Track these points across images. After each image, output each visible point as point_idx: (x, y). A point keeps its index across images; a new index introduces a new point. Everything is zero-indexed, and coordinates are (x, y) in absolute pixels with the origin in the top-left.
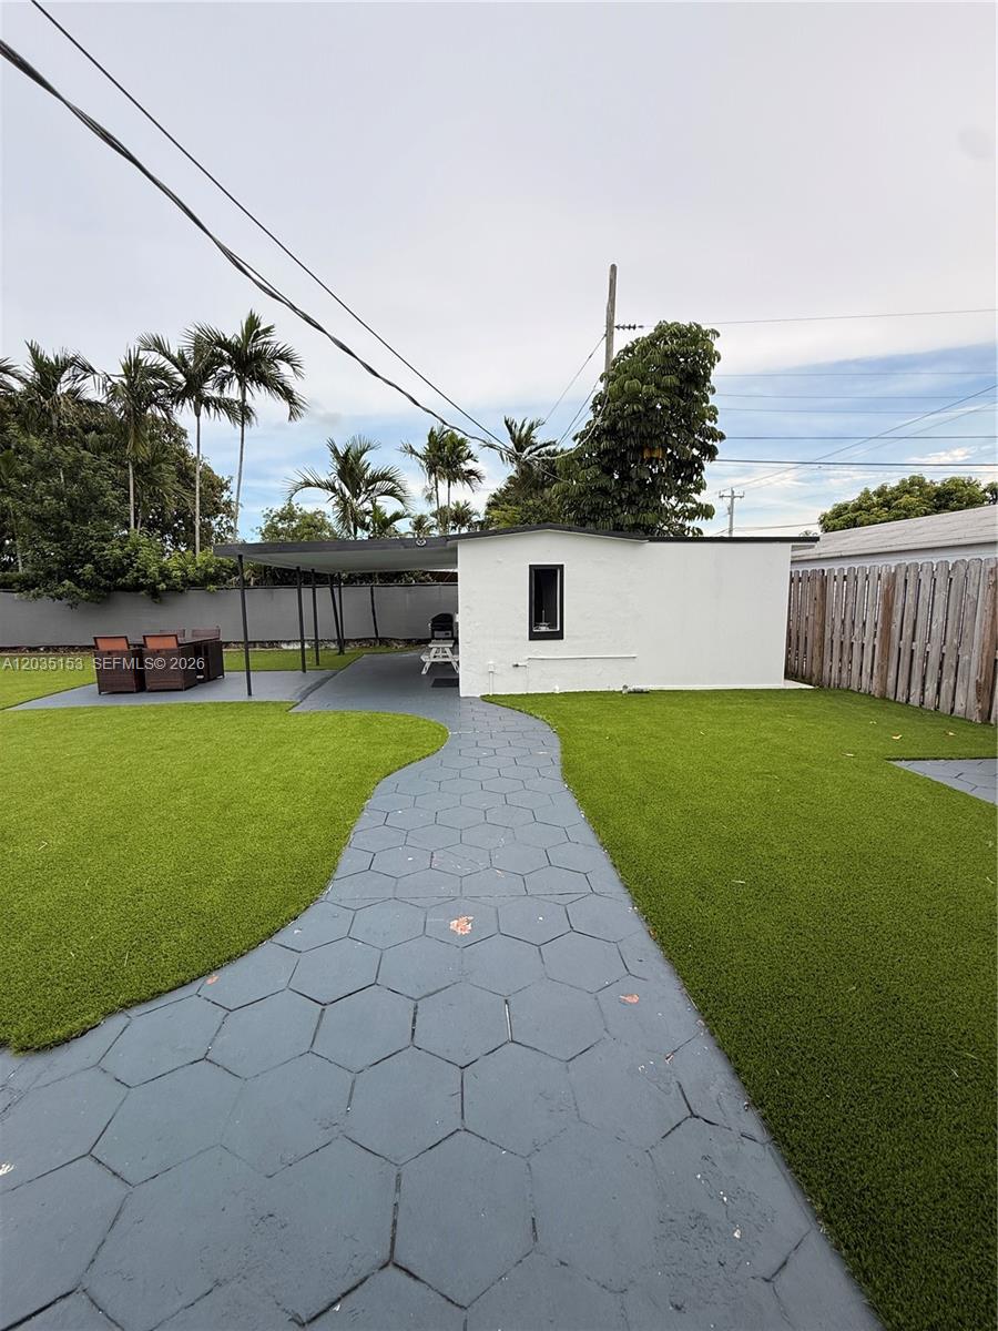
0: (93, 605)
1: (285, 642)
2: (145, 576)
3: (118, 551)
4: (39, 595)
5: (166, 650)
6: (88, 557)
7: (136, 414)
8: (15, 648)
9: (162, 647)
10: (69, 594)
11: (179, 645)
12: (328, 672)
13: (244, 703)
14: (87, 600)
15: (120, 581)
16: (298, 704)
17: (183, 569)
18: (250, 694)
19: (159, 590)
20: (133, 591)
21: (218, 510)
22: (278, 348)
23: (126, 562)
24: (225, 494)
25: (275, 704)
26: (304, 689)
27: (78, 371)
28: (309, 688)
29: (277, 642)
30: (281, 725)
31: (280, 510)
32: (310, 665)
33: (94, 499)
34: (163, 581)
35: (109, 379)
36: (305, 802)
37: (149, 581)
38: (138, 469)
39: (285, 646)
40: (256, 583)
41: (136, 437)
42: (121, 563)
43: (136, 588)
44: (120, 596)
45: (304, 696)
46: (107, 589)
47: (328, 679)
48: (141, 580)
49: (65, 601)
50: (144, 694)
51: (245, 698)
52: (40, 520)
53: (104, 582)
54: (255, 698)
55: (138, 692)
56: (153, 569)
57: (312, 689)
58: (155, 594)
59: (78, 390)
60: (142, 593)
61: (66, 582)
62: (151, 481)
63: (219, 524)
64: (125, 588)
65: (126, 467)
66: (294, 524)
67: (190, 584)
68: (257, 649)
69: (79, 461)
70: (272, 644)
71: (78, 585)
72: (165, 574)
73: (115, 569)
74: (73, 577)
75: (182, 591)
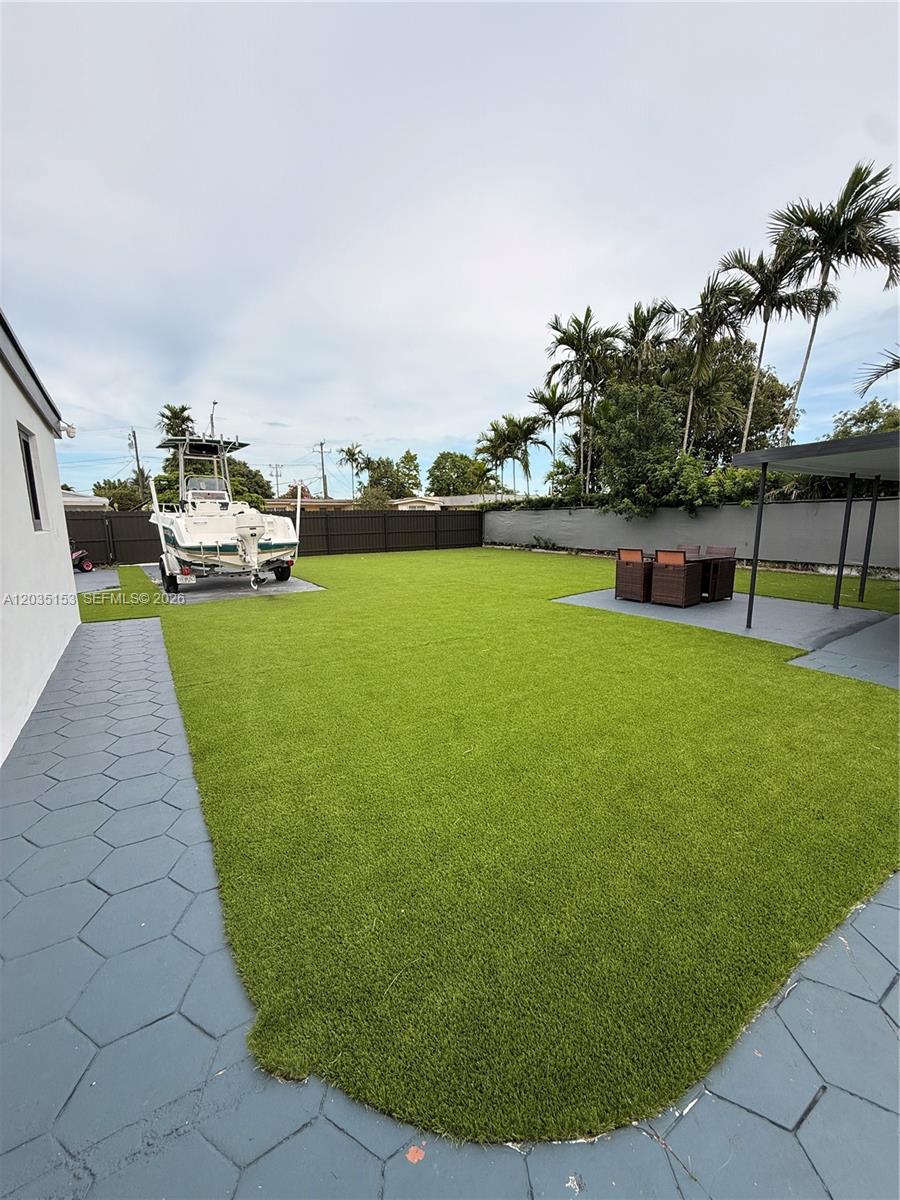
0: (642, 519)
1: (824, 565)
2: (686, 493)
3: (666, 471)
4: (607, 511)
5: (674, 566)
6: (644, 479)
7: (704, 341)
8: (590, 550)
9: (671, 563)
10: (627, 509)
11: (686, 562)
12: (874, 614)
13: (736, 636)
14: (638, 514)
15: (665, 497)
16: (806, 654)
17: (721, 484)
18: (749, 626)
19: (697, 506)
20: (672, 506)
21: (775, 421)
22: (888, 196)
23: (671, 480)
24: (788, 403)
25: (774, 646)
26: (824, 633)
27: (664, 315)
28: (832, 633)
29: (813, 565)
30: (767, 681)
31: (857, 410)
32: (847, 599)
33: (656, 427)
34: (701, 496)
35: (687, 314)
36: (736, 842)
37: (688, 497)
38: (699, 393)
39: (823, 570)
40: (799, 496)
41: (701, 362)
42: (668, 482)
43: (678, 503)
44: (664, 511)
45: (821, 644)
46: (655, 506)
47: (869, 624)
48: (681, 496)
49: (625, 515)
50: (647, 606)
51: (739, 629)
52: (616, 450)
53: (652, 499)
54: (753, 634)
55: (643, 602)
56: (693, 486)
57: (837, 636)
58: (692, 510)
59: (660, 335)
60: (681, 508)
61: (626, 500)
62: (710, 403)
63: (775, 435)
64: (668, 505)
65: (688, 393)
66: (875, 426)
67: (727, 499)
68: (787, 570)
69: (650, 396)
70: (806, 566)
71: (634, 503)
72: (703, 490)
73: (663, 487)
74: (631, 496)
75: (717, 507)
